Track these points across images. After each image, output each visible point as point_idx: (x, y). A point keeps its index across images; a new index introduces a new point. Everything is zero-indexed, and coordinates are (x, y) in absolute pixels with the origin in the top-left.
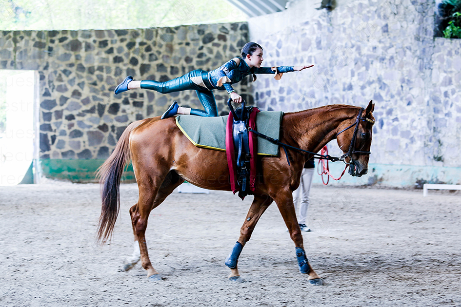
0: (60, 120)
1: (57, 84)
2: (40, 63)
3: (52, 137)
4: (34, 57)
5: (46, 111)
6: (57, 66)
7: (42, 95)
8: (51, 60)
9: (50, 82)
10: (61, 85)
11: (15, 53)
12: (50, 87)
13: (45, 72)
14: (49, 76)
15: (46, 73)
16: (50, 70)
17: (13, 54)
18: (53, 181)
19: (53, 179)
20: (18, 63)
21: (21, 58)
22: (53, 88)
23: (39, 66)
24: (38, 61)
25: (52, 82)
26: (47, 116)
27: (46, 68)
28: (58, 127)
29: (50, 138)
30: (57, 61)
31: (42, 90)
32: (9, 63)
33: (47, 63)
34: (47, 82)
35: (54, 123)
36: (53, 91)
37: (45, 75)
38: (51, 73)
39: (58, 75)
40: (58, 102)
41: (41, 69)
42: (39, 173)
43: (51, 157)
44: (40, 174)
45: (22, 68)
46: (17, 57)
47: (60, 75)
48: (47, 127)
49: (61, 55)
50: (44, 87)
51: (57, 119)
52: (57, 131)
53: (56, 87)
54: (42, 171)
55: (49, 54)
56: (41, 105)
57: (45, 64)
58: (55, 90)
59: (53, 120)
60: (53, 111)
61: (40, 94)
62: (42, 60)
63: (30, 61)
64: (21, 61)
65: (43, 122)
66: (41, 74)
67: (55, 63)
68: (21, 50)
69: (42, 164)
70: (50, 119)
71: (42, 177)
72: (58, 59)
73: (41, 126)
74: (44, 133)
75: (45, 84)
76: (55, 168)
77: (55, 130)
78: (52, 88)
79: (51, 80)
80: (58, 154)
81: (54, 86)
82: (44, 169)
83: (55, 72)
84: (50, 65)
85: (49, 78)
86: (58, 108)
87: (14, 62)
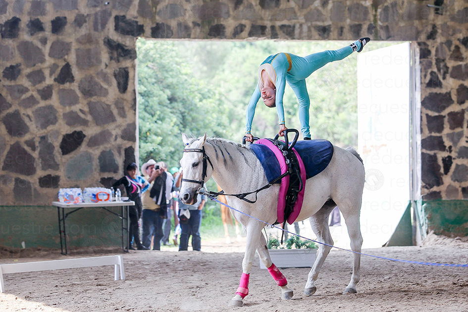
0: (458, 130)
1: (451, 64)
2: (420, 28)
3: (444, 160)
4: (410, 17)
5: (433, 114)
6: (451, 33)
7: (425, 85)
8: (439, 21)
9: (438, 61)
10: (460, 66)
11: (376, 11)
12: (439, 70)
13: (429, 43)
14: (437, 51)
15: (433, 46)
16: (440, 39)
17: (371, 12)
18: (448, 240)
19: (449, 237)
20: (381, 27)
21: (386, 19)
22: (445, 73)
23: (418, 33)
24: (416, 23)
25: (443, 60)
26: (434, 123)
27: (432, 36)
28: (455, 143)
29: (440, 163)
30: (450, 23)
31: (425, 76)
32: (365, 27)
33: (434, 26)
34: (434, 62)
35: (448, 135)
36: (444, 78)
37: (430, 48)
38: (442, 43)
39: (453, 48)
40: (454, 97)
41: (423, 37)
42: (421, 227)
43: (444, 197)
44: (425, 228)
45: (389, 37)
46: (379, 17)
47: (457, 48)
48: (436, 142)
49: (459, 11)
50: (429, 71)
51: (452, 128)
52: (453, 148)
53: (450, 70)
54: (427, 221)
55: (437, 10)
56: (423, 103)
57: (429, 29)
58: (448, 76)
59: (447, 130)
60: (445, 113)
61: (421, 83)
62: (424, 21)
63: (402, 24)
64: (386, 24)
65: (427, 133)
66: (423, 47)
67: (448, 27)
68: (386, 4)
69: (426, 210)
70: (440, 129)
71: (427, 233)
72: (453, 18)
73: (423, 142)
74: (432, 153)
75: (430, 65)
76: (452, 217)
77: (450, 147)
78: (442, 71)
79: (441, 56)
80: (457, 190)
81: (447, 68)
82: (430, 219)
83: (449, 43)
84: (440, 31)
85: (436, 55)
86: (455, 108)
87: (375, 27)
